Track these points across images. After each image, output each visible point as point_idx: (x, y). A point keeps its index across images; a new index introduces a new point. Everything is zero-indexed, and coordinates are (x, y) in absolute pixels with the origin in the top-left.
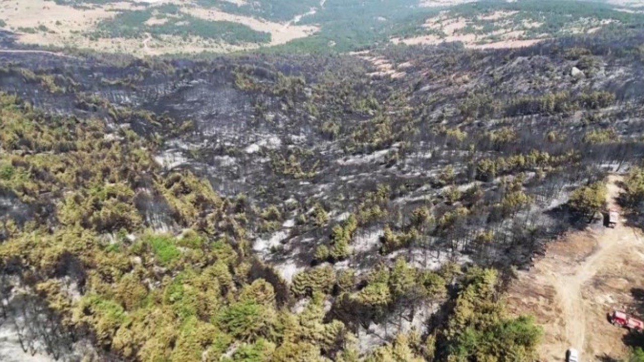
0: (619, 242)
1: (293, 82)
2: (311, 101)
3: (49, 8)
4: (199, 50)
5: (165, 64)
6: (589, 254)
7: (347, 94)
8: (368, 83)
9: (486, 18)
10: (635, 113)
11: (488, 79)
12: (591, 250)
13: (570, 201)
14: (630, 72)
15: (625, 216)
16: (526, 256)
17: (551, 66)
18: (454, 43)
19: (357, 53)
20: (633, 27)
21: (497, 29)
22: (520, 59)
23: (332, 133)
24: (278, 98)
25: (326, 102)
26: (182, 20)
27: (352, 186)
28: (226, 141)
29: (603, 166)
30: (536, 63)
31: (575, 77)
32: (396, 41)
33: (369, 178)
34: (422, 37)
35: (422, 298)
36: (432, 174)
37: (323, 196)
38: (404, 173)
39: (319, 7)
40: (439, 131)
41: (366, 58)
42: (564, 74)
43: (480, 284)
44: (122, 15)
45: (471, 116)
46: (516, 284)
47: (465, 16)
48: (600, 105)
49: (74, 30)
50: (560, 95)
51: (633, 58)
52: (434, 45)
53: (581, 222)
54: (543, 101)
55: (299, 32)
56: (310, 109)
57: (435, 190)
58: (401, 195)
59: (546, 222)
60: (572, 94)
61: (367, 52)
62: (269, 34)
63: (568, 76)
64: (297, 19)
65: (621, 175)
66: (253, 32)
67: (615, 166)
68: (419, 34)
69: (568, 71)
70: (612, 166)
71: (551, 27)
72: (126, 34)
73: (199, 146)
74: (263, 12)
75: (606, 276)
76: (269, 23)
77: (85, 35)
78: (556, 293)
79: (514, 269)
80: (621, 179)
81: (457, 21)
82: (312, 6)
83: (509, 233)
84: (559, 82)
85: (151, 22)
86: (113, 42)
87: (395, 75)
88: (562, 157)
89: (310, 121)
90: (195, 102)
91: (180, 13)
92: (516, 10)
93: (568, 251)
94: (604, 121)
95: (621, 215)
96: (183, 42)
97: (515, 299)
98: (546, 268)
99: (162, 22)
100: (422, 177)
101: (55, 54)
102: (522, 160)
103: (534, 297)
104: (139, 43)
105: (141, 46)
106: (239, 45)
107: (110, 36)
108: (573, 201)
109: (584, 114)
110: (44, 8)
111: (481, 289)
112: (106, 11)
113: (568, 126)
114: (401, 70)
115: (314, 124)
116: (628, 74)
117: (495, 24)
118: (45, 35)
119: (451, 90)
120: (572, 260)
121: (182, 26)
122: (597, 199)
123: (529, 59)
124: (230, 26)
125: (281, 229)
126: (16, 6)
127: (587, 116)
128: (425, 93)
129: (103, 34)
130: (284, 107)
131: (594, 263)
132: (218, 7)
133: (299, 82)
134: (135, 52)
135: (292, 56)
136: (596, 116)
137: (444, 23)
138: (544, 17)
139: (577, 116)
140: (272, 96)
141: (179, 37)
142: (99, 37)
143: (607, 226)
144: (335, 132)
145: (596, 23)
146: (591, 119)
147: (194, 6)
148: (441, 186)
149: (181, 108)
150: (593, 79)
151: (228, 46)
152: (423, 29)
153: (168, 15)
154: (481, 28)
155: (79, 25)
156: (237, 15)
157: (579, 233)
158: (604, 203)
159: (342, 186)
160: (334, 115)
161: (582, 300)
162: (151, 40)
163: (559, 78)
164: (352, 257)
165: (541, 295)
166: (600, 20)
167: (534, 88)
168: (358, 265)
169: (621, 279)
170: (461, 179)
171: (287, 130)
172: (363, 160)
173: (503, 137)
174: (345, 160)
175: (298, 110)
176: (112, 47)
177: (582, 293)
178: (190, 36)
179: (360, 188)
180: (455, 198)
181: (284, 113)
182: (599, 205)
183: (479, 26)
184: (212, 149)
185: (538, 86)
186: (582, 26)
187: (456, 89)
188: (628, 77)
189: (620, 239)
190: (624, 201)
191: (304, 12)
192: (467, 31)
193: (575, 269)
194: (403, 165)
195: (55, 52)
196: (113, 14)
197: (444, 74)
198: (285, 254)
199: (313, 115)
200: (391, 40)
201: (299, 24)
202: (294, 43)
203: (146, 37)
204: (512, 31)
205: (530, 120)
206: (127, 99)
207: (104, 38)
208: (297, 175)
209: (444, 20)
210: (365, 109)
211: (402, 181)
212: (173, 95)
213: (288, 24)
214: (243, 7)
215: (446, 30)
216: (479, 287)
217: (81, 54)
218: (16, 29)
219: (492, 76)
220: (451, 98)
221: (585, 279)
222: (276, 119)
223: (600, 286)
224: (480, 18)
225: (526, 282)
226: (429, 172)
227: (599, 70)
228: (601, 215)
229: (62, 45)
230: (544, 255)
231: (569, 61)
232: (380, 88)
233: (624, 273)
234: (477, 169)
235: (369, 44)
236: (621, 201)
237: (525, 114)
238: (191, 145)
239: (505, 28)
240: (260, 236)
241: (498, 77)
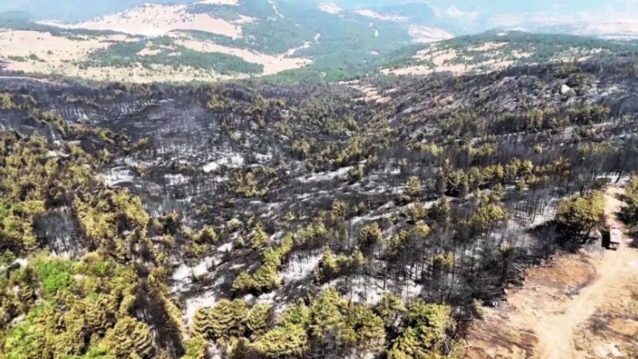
0: (624, 269)
1: (271, 104)
2: (286, 122)
3: (43, 39)
4: (189, 79)
5: (143, 88)
6: (584, 285)
7: (326, 116)
8: (351, 108)
9: (476, 49)
10: (633, 128)
11: (473, 99)
12: (587, 279)
13: (558, 215)
14: (625, 89)
15: (630, 235)
16: (497, 286)
17: (540, 84)
18: (443, 73)
19: (347, 83)
20: (625, 55)
21: (487, 59)
22: (506, 79)
23: (302, 152)
24: (248, 117)
25: (301, 122)
26: (176, 51)
27: (306, 204)
28: (182, 159)
29: (599, 177)
30: (523, 82)
31: (565, 95)
32: (386, 72)
33: (327, 196)
34: (412, 67)
35: (351, 345)
36: (399, 191)
37: (272, 216)
38: (368, 189)
39: (314, 41)
40: (413, 147)
41: (355, 87)
42: (553, 92)
43: (424, 328)
44: (116, 46)
45: (452, 134)
46: (479, 326)
47: (455, 48)
48: (593, 119)
49: (65, 59)
50: (549, 110)
51: (627, 74)
52: (424, 75)
53: (573, 242)
54: (530, 117)
55: (292, 64)
56: (283, 128)
57: (398, 207)
58: (359, 214)
59: (526, 242)
60: (562, 110)
61: (357, 81)
62: (262, 66)
63: (557, 94)
64: (291, 52)
65: (622, 187)
66: (246, 64)
67: (614, 177)
68: (409, 64)
69: (558, 89)
70: (609, 177)
71: (541, 56)
72: (117, 64)
73: (150, 164)
74: (258, 45)
75: (609, 316)
76: (263, 55)
77: (75, 64)
78: (536, 339)
79: (478, 304)
80: (622, 192)
81: (447, 53)
82: (307, 41)
83: (477, 257)
84: (548, 100)
85: (144, 52)
86: (102, 71)
87: (380, 100)
88: (548, 165)
89: (281, 142)
90: (158, 120)
91: (174, 45)
92: (506, 41)
93: (554, 280)
94: (598, 137)
95: (625, 234)
96: (173, 71)
97: (476, 349)
98: (524, 304)
99: (155, 52)
100: (388, 194)
101: (39, 80)
102: (500, 170)
103: (504, 346)
104: (129, 72)
105: (130, 75)
106: (230, 75)
107: (100, 65)
108: (562, 215)
109: (576, 129)
110: (39, 38)
111: (425, 334)
112: (100, 42)
113: (557, 143)
114: (385, 96)
115: (284, 144)
116: (623, 91)
117: (485, 55)
118: (34, 63)
119: (434, 111)
120: (561, 293)
121: (175, 57)
122: (593, 211)
123: (516, 79)
124: (223, 57)
125: (212, 253)
126: (11, 37)
127: (579, 132)
128: (408, 115)
129: (93, 63)
130: (255, 126)
131: (591, 297)
132: (213, 40)
133: (278, 104)
134: (123, 80)
135: (281, 84)
136: (589, 132)
137: (434, 54)
138: (534, 48)
139: (568, 132)
140: (243, 115)
141: (169, 67)
142: (89, 65)
143: (608, 248)
144: (305, 151)
145: (586, 52)
146: (583, 135)
147: (189, 39)
148: (405, 202)
149: (142, 126)
150: (584, 96)
151: (219, 75)
152: (413, 60)
153: (162, 46)
154: (471, 58)
155: (71, 55)
156: (231, 47)
157: (570, 256)
158: (602, 217)
159: (294, 204)
160: (309, 136)
161: (575, 352)
162: (141, 69)
163: (548, 96)
164: (281, 287)
165: (515, 344)
166: (591, 49)
167: (521, 107)
168: (285, 298)
169: (629, 320)
170: (429, 194)
171: (252, 149)
172: (326, 178)
173: (483, 151)
174: (307, 178)
175: (269, 129)
176: (101, 75)
177: (575, 341)
178: (181, 66)
179: (314, 206)
180: (418, 216)
181: (254, 132)
182: (596, 219)
183: (469, 57)
184: (164, 167)
185: (525, 105)
186: (573, 55)
187: (440, 110)
188: (621, 94)
189: (626, 265)
190: (628, 217)
191: (298, 45)
192: (456, 61)
193: (564, 305)
194: (367, 181)
195: (40, 78)
196: (106, 45)
197: (429, 96)
198: (206, 285)
199: (285, 134)
200: (381, 71)
201: (293, 57)
202: (286, 73)
203: (137, 66)
204: (502, 61)
205: (516, 137)
206: (85, 117)
207: (94, 67)
208: (248, 193)
209: (435, 51)
210: (343, 130)
211: (364, 198)
212: (137, 114)
213: (282, 56)
214: (237, 40)
215: (436, 61)
216: (422, 332)
217: (65, 81)
218: (6, 57)
219: (477, 96)
220: (433, 119)
221: (578, 321)
222: (243, 139)
223: (600, 331)
224: (470, 49)
225: (495, 324)
226: (395, 188)
227: (591, 87)
228: (599, 234)
229: (49, 73)
230: (522, 285)
231: (558, 80)
232: (364, 112)
233: (634, 312)
234: (448, 183)
235: (360, 74)
236: (623, 217)
237: (510, 132)
238: (142, 162)
239: (495, 58)
240: (186, 263)
241: (483, 96)
